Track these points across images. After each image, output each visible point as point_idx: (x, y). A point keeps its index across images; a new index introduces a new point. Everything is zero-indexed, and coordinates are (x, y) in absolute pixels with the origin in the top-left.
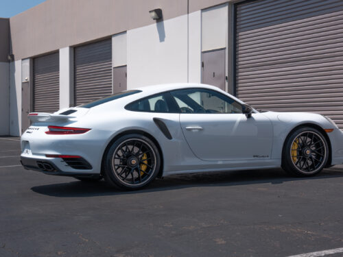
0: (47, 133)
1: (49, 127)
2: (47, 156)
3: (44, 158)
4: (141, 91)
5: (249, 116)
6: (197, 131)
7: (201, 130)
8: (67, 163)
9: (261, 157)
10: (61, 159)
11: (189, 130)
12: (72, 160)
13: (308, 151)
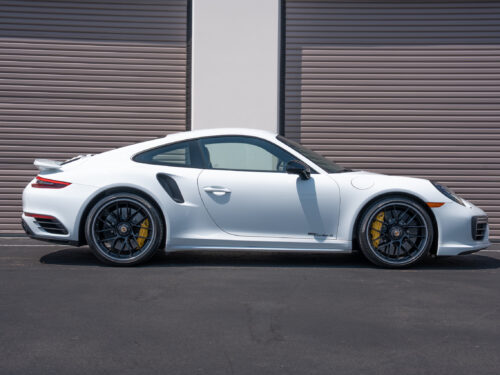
6: (223, 193)
7: (228, 193)
8: (41, 224)
9: (321, 235)
10: (33, 219)
11: (210, 193)
12: (45, 221)
13: (397, 232)
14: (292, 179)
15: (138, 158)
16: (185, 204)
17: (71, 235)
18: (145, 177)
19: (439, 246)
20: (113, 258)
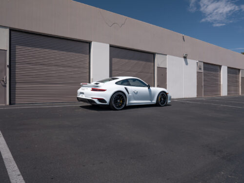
0: (91, 90)
1: (92, 88)
3: (91, 99)
5: (149, 88)
7: (137, 92)
8: (99, 101)
9: (151, 101)
11: (134, 92)
12: (101, 100)
13: (163, 99)
14: (147, 88)
15: (116, 83)
16: (129, 94)
17: (108, 103)
18: (121, 88)
19: (168, 101)
20: (117, 108)
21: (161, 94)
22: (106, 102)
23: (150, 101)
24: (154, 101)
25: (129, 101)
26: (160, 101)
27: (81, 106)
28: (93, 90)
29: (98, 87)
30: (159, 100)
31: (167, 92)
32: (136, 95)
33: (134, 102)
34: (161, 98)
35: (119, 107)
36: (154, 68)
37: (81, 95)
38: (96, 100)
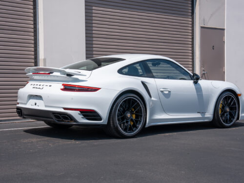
0: (62, 89)
1: (63, 85)
2: (65, 109)
3: (63, 110)
4: (125, 60)
5: (196, 83)
6: (168, 92)
7: (169, 92)
8: (83, 115)
10: (79, 112)
11: (162, 92)
12: (87, 113)
13: (228, 110)
16: (153, 99)
17: (104, 121)
19: (240, 115)
21: (224, 95)
22: (101, 119)
23: (199, 115)
24: (209, 115)
25: (152, 114)
26: (223, 115)
27: (27, 131)
28: (67, 88)
29: (77, 80)
30: (220, 112)
31: (238, 92)
32: (169, 101)
33: (163, 117)
34: (223, 107)
35: (131, 129)
36: (193, 30)
37: (32, 101)
38: (76, 115)
